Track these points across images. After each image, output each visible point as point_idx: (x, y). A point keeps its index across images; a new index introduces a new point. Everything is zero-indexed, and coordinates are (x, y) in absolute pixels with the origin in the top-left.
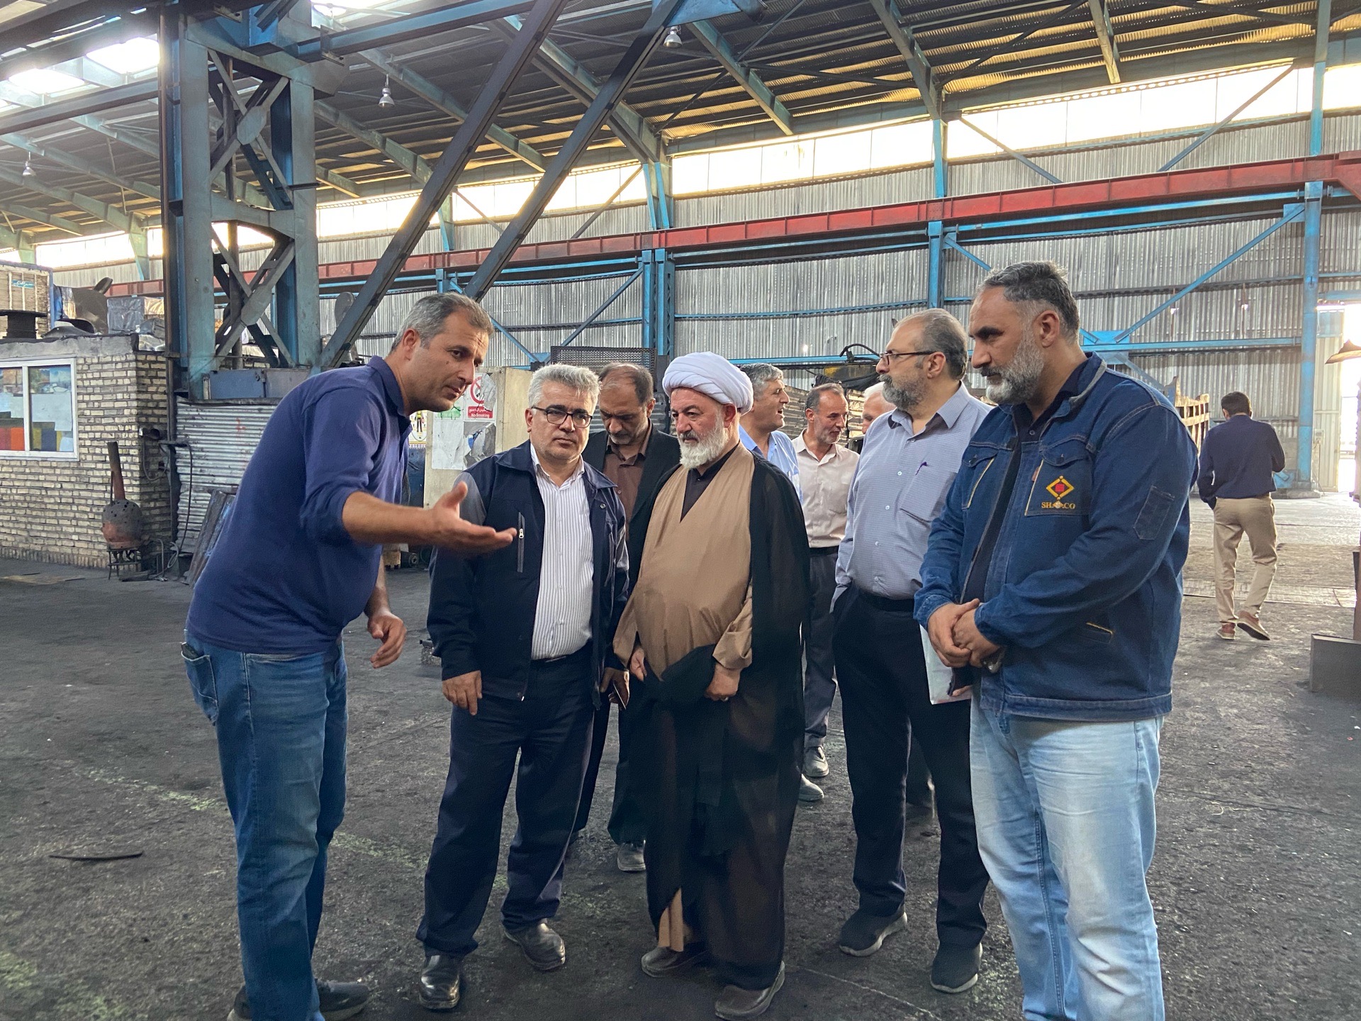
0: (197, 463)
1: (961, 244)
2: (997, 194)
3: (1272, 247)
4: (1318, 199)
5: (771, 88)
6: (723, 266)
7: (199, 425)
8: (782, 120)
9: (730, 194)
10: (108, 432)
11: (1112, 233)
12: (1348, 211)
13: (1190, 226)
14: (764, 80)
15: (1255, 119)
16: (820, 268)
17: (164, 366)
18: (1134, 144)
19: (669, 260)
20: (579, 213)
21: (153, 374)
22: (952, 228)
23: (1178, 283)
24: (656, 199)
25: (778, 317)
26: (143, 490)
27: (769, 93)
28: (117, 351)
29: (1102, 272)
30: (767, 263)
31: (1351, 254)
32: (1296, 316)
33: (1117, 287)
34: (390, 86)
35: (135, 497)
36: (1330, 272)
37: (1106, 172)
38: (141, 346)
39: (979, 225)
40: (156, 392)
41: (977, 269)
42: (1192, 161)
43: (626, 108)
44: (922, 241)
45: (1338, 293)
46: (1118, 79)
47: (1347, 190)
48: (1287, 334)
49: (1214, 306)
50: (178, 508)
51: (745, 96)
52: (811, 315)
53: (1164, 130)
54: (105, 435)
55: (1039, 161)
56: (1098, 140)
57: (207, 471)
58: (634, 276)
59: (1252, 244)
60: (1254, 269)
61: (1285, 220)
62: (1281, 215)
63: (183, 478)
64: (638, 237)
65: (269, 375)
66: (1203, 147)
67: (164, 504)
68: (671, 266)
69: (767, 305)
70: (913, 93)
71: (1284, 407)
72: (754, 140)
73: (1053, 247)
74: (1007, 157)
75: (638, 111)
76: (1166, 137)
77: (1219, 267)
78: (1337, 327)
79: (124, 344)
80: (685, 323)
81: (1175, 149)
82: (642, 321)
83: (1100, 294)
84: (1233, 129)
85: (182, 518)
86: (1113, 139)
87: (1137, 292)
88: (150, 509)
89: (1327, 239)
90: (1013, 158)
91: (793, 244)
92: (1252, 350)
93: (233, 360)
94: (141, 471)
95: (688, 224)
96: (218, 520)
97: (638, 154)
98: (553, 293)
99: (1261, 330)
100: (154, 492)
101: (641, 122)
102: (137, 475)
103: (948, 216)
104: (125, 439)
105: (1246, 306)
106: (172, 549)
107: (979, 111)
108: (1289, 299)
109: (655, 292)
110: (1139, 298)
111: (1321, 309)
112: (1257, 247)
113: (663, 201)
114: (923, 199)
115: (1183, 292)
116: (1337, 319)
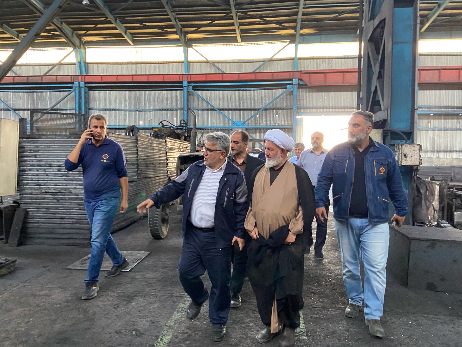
1: (194, 90)
2: (205, 74)
3: (284, 98)
4: (296, 84)
5: (125, 27)
6: (108, 90)
8: (130, 39)
9: (110, 64)
11: (240, 90)
12: (304, 88)
13: (262, 90)
14: (122, 23)
15: (279, 58)
16: (145, 94)
18: (245, 62)
19: (86, 86)
20: (46, 65)
22: (191, 84)
23: (259, 107)
24: (80, 63)
25: (130, 111)
27: (125, 29)
29: (237, 102)
30: (125, 91)
31: (305, 101)
32: (291, 119)
33: (241, 107)
36: (300, 106)
37: (238, 70)
39: (199, 84)
41: (199, 98)
42: (262, 69)
43: (67, 26)
44: (181, 88)
45: (302, 112)
46: (240, 41)
47: (304, 82)
48: (289, 124)
49: (269, 115)
51: (115, 29)
52: (142, 111)
55: (217, 65)
58: (71, 92)
60: (279, 104)
61: (288, 90)
62: (287, 88)
64: (73, 77)
66: (265, 65)
68: (87, 89)
69: (126, 106)
70: (176, 36)
73: (222, 93)
74: (207, 62)
75: (72, 28)
76: (254, 61)
77: (270, 103)
78: (302, 123)
80: (93, 111)
81: (257, 65)
82: (75, 109)
83: (237, 110)
84: (273, 61)
86: (239, 60)
87: (247, 110)
89: (299, 96)
90: (209, 63)
91: (135, 85)
95: (93, 74)
97: (72, 45)
98: (35, 96)
99: (282, 123)
101: (73, 33)
103: (189, 80)
105: (277, 116)
107: (198, 46)
108: (289, 114)
109: (80, 98)
110: (248, 111)
111: (298, 117)
112: (280, 98)
113: (83, 64)
114: (181, 73)
115: (260, 110)
116: (301, 120)
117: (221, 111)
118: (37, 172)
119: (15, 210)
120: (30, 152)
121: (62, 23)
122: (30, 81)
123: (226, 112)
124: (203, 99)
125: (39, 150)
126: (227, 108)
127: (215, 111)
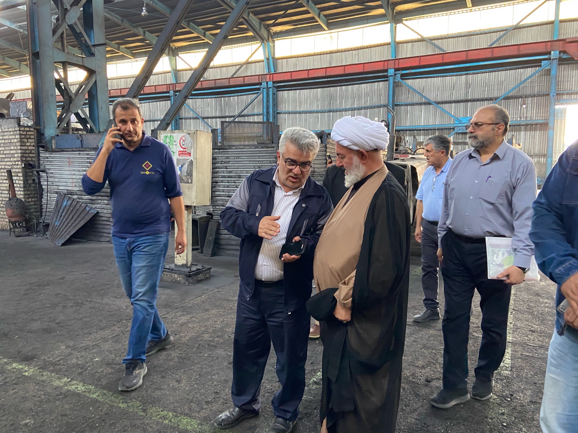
0: (50, 179)
1: (402, 79)
2: (418, 57)
3: (536, 80)
4: (557, 59)
5: (318, 8)
6: (298, 89)
7: (50, 161)
8: (324, 24)
9: (301, 57)
10: (8, 165)
11: (468, 74)
12: (569, 64)
13: (501, 71)
14: (316, 4)
15: (530, 24)
16: (341, 90)
17: (32, 133)
18: (477, 34)
19: (274, 87)
20: (233, 66)
21: (28, 137)
22: (398, 72)
23: (496, 96)
24: (268, 59)
25: (322, 112)
26: (26, 193)
27: (318, 11)
28: (10, 126)
29: (463, 91)
30: (317, 88)
31: (570, 83)
32: (546, 110)
33: (469, 98)
34: (146, 7)
35: (21, 196)
36: (561, 91)
37: (465, 47)
38: (21, 123)
39: (410, 71)
40: (30, 146)
41: (409, 90)
42: (503, 42)
43: (254, 17)
44: (385, 78)
45: (565, 100)
46: (471, 5)
47: (569, 55)
48: (542, 118)
49: (511, 106)
50: (42, 201)
51: (307, 12)
52: (337, 111)
53: (491, 28)
54: (6, 167)
55: (436, 42)
56: (462, 33)
57: (55, 184)
58: (259, 94)
59: (528, 79)
60: (528, 90)
61: (542, 68)
62: (540, 66)
63: (44, 187)
64: (260, 76)
65: (83, 136)
66: (507, 36)
67: (36, 199)
68: (275, 89)
69: (318, 107)
70: (381, 11)
71: (540, 150)
72: (311, 32)
73: (442, 80)
74: (422, 40)
75: (259, 19)
76: (491, 31)
77: (514, 89)
78: (563, 115)
79: (13, 122)
80: (282, 115)
81: (495, 36)
82: (263, 114)
83: (462, 101)
84: (520, 28)
85: (44, 206)
86: (468, 32)
87: (478, 100)
88: (29, 202)
89: (560, 76)
90: (425, 41)
91: (329, 79)
92: (527, 125)
93: (67, 130)
94: (24, 183)
95: (282, 71)
96: (61, 207)
97: (260, 39)
98: (223, 102)
99: (531, 116)
100: (31, 194)
101: (260, 24)
102: (22, 186)
103: (397, 67)
104: (16, 168)
105: (524, 106)
106: (40, 221)
107: (410, 20)
108: (543, 103)
109: (268, 101)
110: (479, 102)
111: (557, 107)
112: (530, 80)
113: (271, 60)
114: (386, 59)
115: (497, 100)
116: (563, 111)
117: (440, 105)
118: (228, 184)
119: (208, 221)
120: (221, 164)
121: (249, 14)
122: (218, 85)
123: (446, 107)
124: (415, 91)
125: (229, 161)
126: (448, 99)
127: (431, 106)
